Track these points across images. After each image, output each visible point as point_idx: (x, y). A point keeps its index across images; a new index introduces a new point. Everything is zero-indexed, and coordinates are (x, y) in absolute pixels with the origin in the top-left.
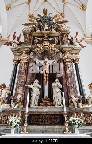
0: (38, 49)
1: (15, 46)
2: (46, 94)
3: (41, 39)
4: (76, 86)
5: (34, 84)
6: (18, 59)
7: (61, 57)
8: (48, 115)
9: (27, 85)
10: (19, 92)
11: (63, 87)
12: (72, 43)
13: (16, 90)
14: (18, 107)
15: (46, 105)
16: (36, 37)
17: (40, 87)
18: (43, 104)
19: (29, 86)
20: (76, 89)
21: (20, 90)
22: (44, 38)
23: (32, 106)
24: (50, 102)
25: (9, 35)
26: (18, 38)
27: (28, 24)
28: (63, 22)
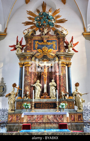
1: (19, 51)
2: (45, 91)
3: (40, 44)
4: (66, 85)
5: (36, 84)
6: (23, 63)
7: (57, 61)
8: (46, 103)
9: (32, 85)
10: (27, 89)
11: (57, 86)
13: (24, 88)
16: (36, 40)
17: (41, 85)
18: (43, 97)
20: (66, 87)
21: (27, 88)
22: (43, 42)
23: (36, 98)
24: (48, 95)
25: (6, 28)
26: (21, 42)
27: (27, 23)
28: (62, 21)
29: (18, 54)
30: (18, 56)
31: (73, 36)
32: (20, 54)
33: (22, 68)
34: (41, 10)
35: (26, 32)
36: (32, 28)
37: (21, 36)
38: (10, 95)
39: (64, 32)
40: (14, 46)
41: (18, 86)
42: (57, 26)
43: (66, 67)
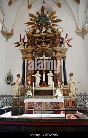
0: (38, 49)
1: (22, 47)
2: (44, 80)
3: (39, 40)
4: (61, 75)
5: (36, 74)
6: (25, 57)
7: (54, 55)
8: (45, 91)
9: (33, 75)
10: (29, 79)
11: (54, 76)
12: (62, 43)
13: (26, 78)
14: (29, 87)
15: (44, 86)
16: (36, 38)
17: (40, 76)
18: (42, 85)
19: (34, 76)
20: (61, 77)
21: (29, 78)
22: (42, 38)
23: (36, 87)
24: (46, 84)
25: (13, 29)
26: (23, 40)
27: (29, 24)
28: (58, 21)
29: (21, 49)
30: (21, 51)
31: (67, 33)
32: (23, 49)
33: (25, 61)
34: (40, 13)
35: (28, 31)
36: (32, 27)
37: (24, 35)
38: (14, 84)
39: (60, 30)
40: (18, 43)
41: (21, 76)
42: (54, 25)
43: (62, 59)
